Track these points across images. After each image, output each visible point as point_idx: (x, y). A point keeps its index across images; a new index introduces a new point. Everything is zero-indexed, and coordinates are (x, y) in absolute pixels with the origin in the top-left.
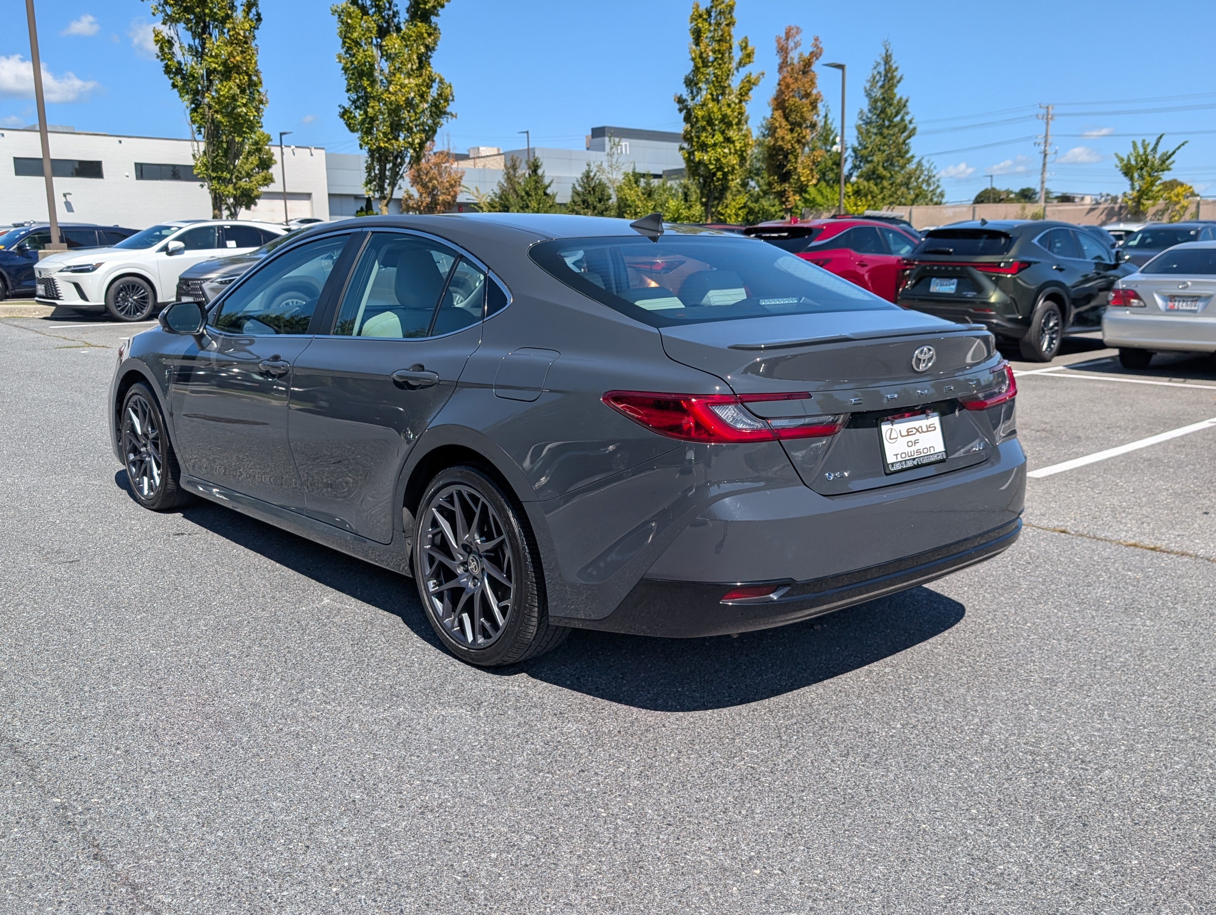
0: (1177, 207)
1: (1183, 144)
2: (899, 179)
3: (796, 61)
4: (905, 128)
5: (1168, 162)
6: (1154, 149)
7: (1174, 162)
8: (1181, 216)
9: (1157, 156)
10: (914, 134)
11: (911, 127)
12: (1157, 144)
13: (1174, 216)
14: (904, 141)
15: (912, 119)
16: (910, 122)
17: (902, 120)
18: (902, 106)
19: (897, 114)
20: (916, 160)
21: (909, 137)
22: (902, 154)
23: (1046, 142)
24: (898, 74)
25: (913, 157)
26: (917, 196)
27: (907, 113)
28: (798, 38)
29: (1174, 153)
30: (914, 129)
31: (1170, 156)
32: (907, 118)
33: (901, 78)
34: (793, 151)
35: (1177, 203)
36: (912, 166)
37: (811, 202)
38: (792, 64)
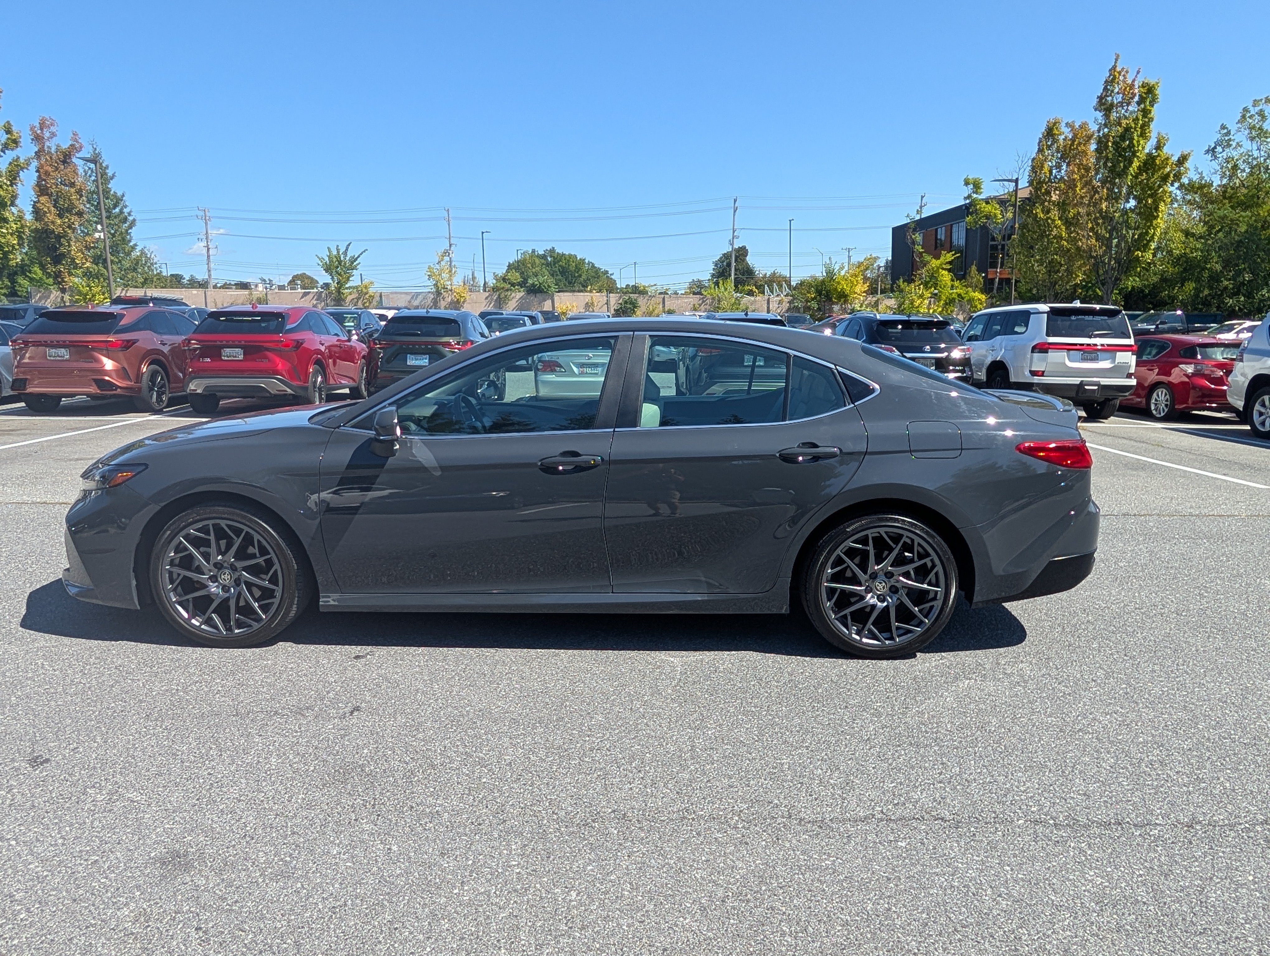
0: (367, 296)
1: (364, 251)
2: (127, 264)
3: (53, 150)
4: (125, 220)
5: (355, 264)
6: (345, 253)
7: (359, 263)
8: (370, 303)
9: (347, 258)
10: (135, 225)
11: (131, 218)
12: (347, 249)
13: (365, 303)
14: (127, 231)
15: (131, 211)
16: (129, 214)
17: (121, 212)
18: (118, 201)
19: (115, 206)
20: (139, 248)
21: (130, 227)
22: (125, 241)
23: (207, 238)
24: (110, 172)
25: (136, 245)
26: (146, 279)
27: (126, 207)
28: (53, 129)
29: (359, 256)
30: (134, 220)
31: (356, 259)
32: (126, 211)
33: (114, 175)
34: (65, 235)
35: (366, 293)
36: (136, 253)
37: (38, 281)
38: (49, 153)
